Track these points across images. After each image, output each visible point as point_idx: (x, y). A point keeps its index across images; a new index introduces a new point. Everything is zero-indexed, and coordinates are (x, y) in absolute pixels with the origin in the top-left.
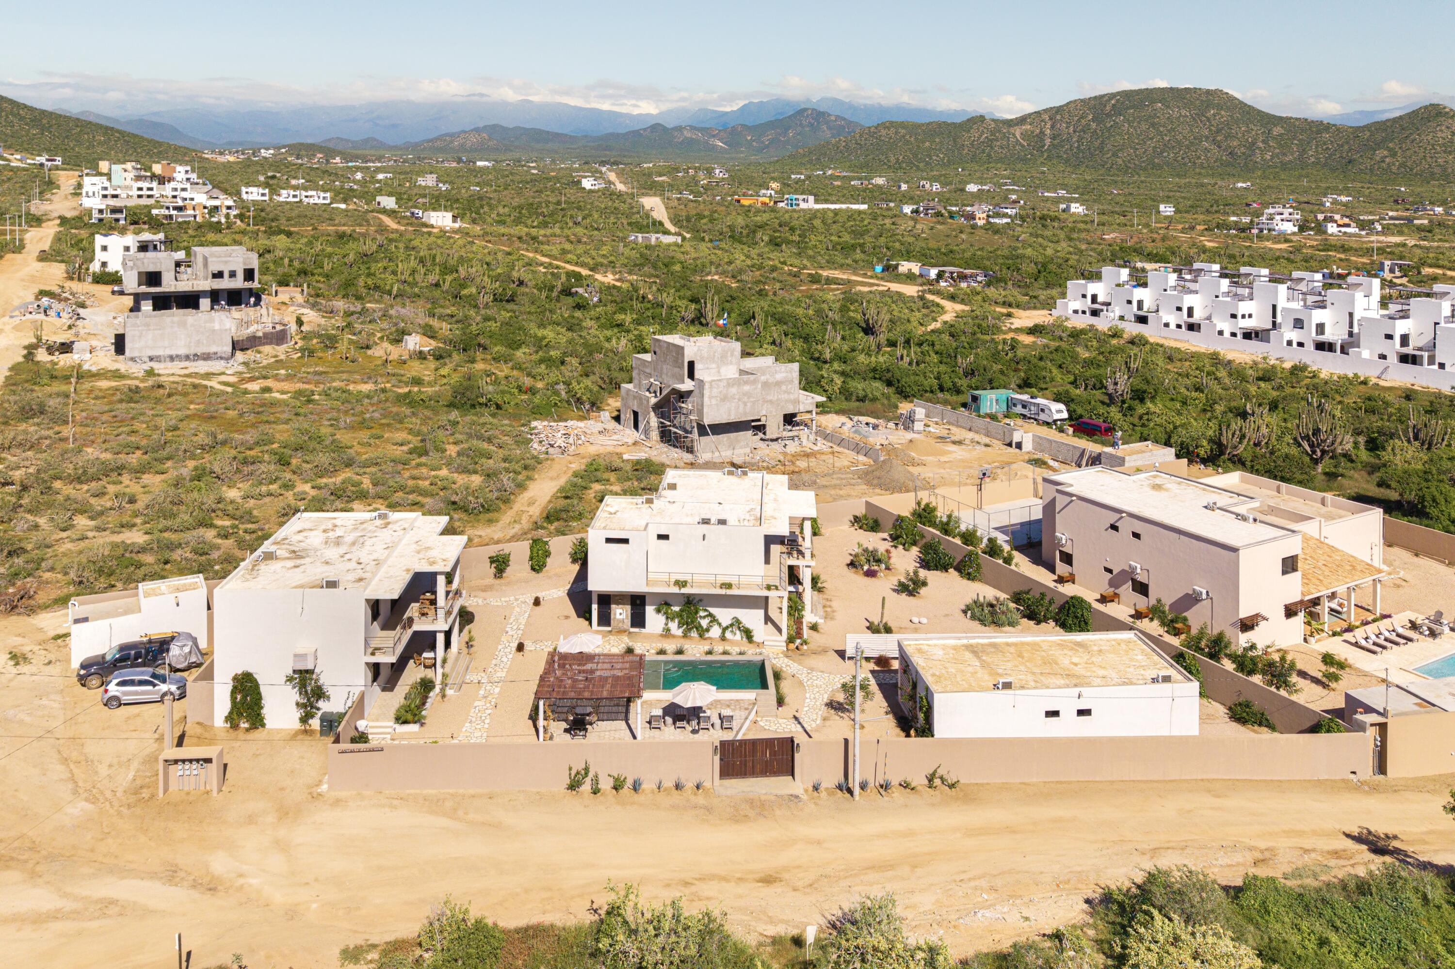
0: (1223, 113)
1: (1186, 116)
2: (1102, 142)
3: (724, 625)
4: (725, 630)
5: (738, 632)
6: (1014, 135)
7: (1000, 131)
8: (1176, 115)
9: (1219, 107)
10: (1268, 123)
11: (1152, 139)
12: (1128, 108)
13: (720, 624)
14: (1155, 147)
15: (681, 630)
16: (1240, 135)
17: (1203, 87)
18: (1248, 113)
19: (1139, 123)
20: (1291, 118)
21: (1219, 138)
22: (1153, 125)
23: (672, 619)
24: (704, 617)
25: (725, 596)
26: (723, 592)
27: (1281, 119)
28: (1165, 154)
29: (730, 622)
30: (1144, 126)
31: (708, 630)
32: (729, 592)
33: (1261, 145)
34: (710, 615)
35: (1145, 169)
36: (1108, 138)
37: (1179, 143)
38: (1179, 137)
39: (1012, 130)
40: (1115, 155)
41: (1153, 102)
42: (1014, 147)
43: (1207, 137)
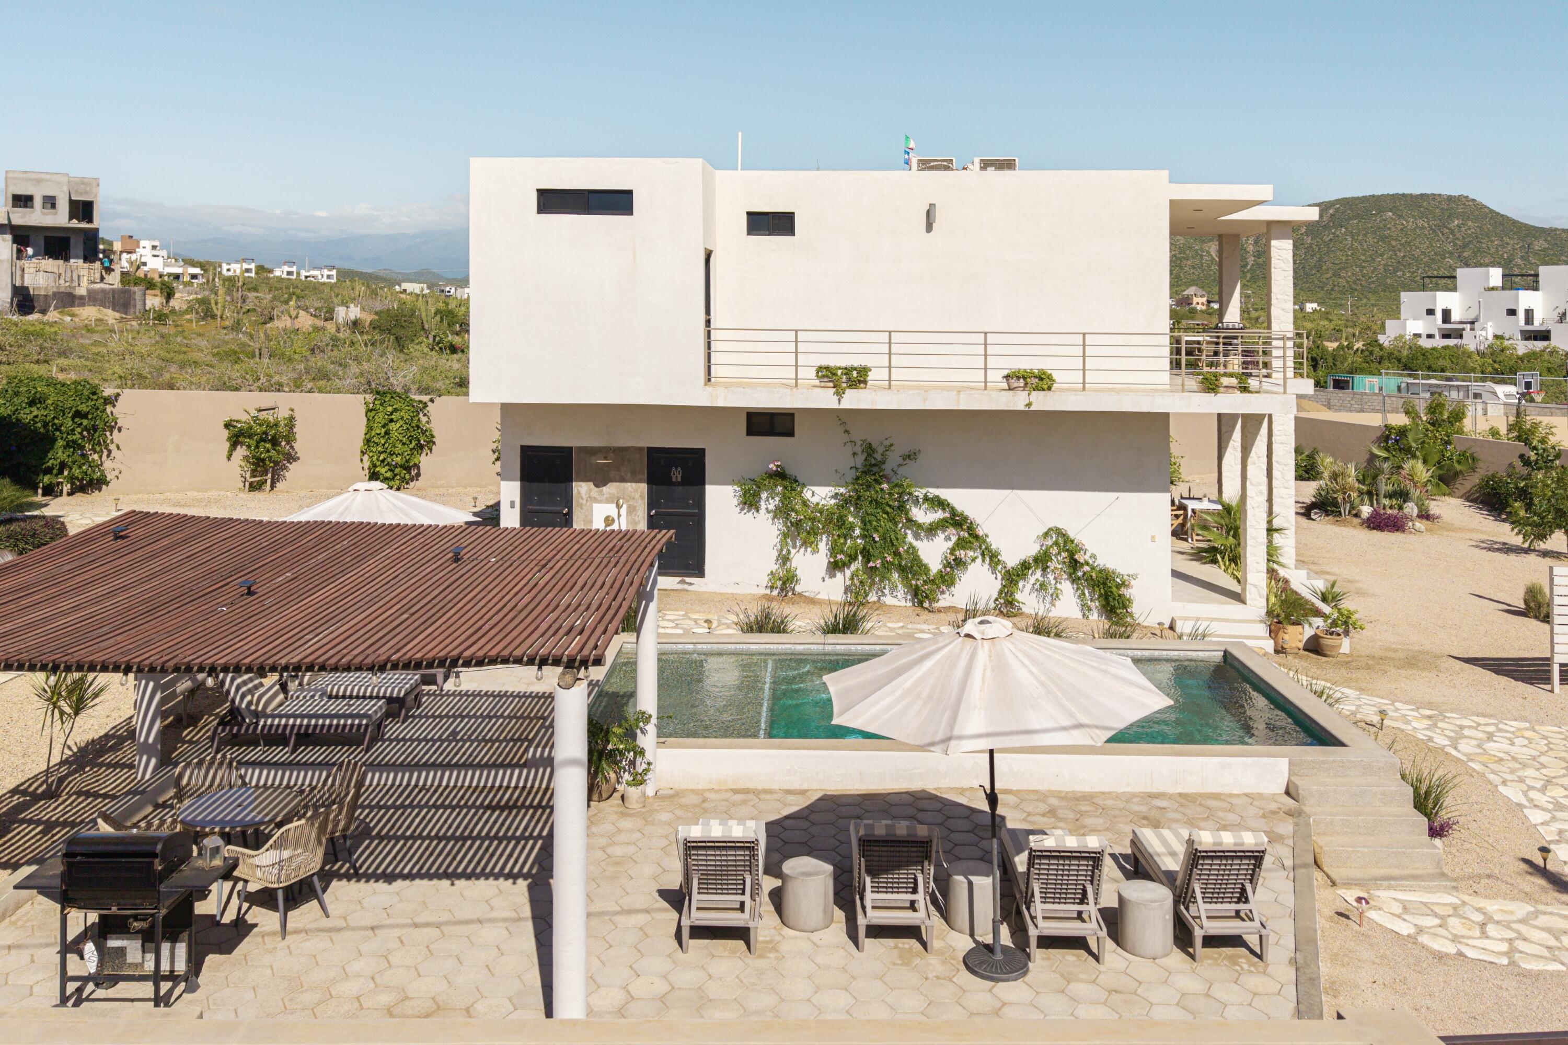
0: (1470, 223)
1: (1423, 228)
2: (1320, 260)
3: (1011, 560)
4: (1013, 577)
5: (1067, 587)
6: (1208, 252)
7: (1190, 248)
8: (1411, 226)
9: (1465, 217)
10: (1528, 235)
11: (1382, 255)
12: (1350, 219)
13: (993, 557)
14: (1386, 265)
15: (841, 580)
16: (1492, 250)
17: (1443, 193)
18: (1502, 224)
19: (1365, 235)
20: (1556, 229)
21: (1466, 254)
22: (1382, 238)
23: (809, 541)
24: (932, 530)
25: (1028, 416)
26: (1018, 401)
27: (1542, 230)
28: (1399, 273)
29: (1032, 550)
30: (1371, 240)
31: (946, 579)
32: (1042, 402)
33: (1519, 261)
34: (957, 520)
35: (1375, 292)
36: (1327, 254)
37: (1416, 259)
38: (1417, 253)
39: (1206, 247)
40: (1336, 275)
41: (1381, 211)
42: (1209, 267)
43: (1451, 253)
